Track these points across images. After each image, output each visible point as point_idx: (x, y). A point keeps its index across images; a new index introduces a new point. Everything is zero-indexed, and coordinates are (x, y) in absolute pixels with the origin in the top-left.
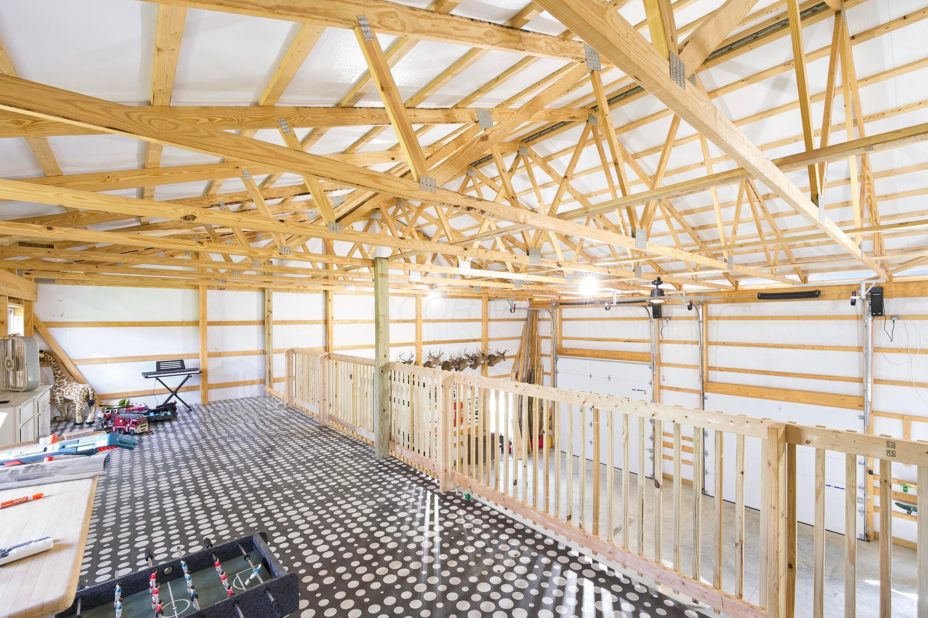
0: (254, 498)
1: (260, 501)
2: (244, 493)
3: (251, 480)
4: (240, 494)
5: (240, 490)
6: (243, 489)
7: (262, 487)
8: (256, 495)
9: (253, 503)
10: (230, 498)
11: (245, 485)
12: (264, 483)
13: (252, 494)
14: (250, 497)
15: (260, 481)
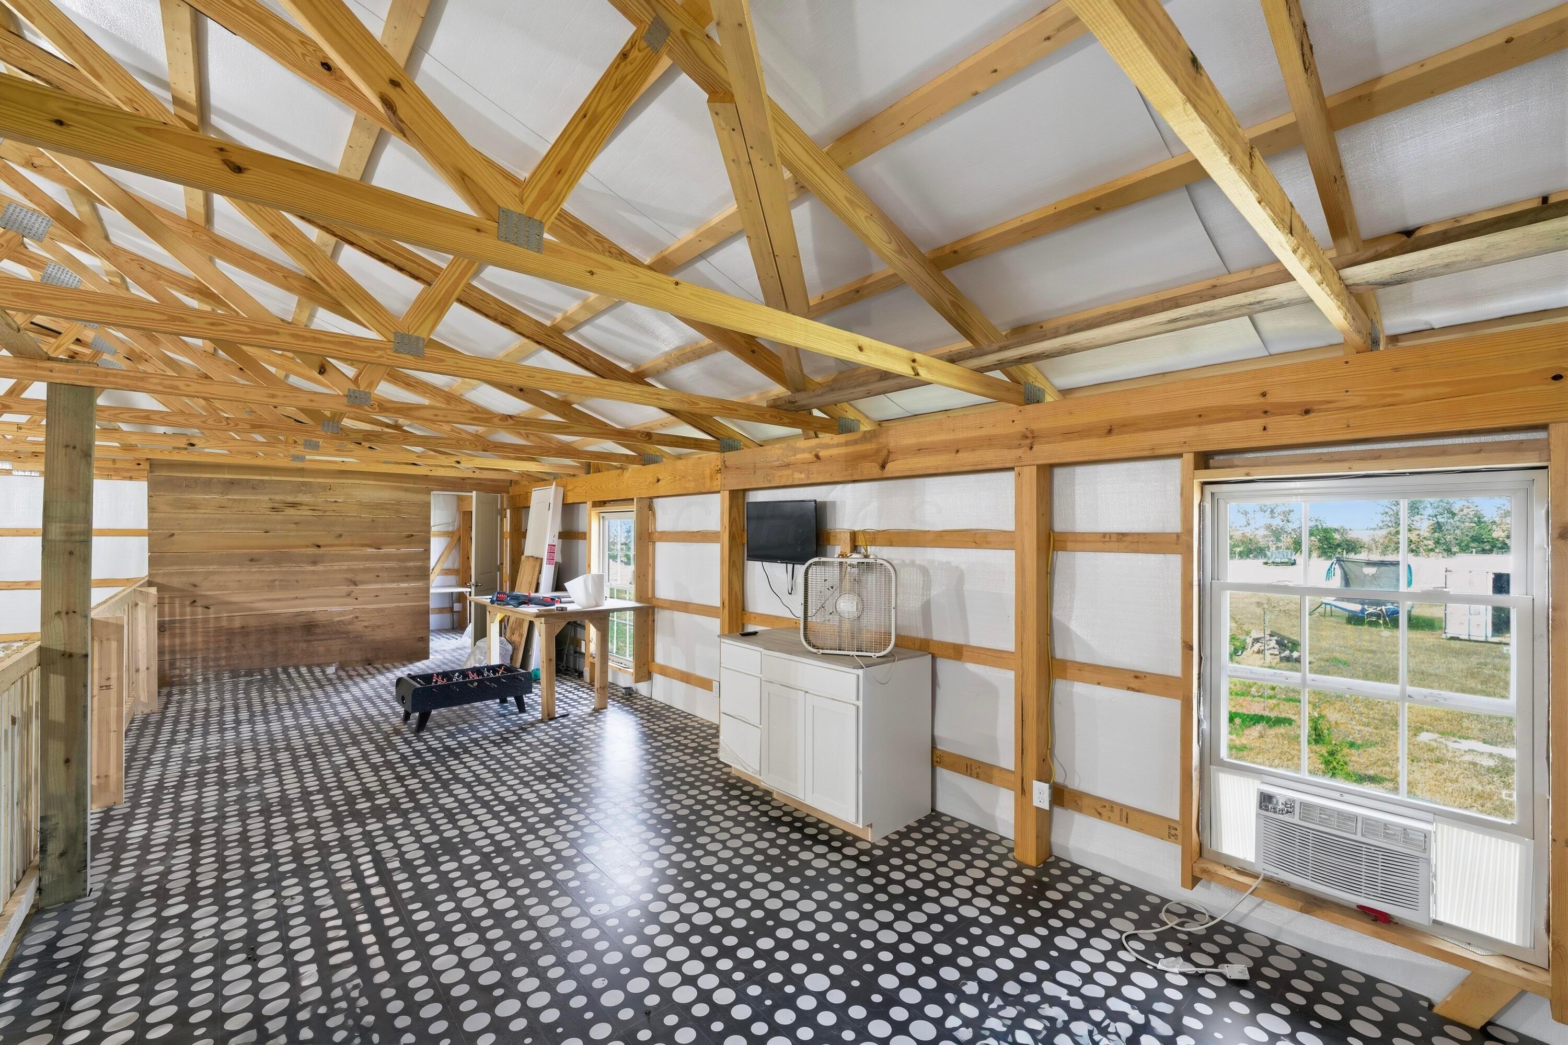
0: (418, 797)
1: (411, 794)
2: (435, 804)
3: (423, 827)
4: (441, 802)
5: (442, 808)
6: (437, 809)
7: (404, 814)
8: (417, 801)
9: (421, 790)
10: (455, 796)
11: (433, 817)
12: (400, 820)
13: (421, 802)
14: (425, 799)
15: (406, 825)
